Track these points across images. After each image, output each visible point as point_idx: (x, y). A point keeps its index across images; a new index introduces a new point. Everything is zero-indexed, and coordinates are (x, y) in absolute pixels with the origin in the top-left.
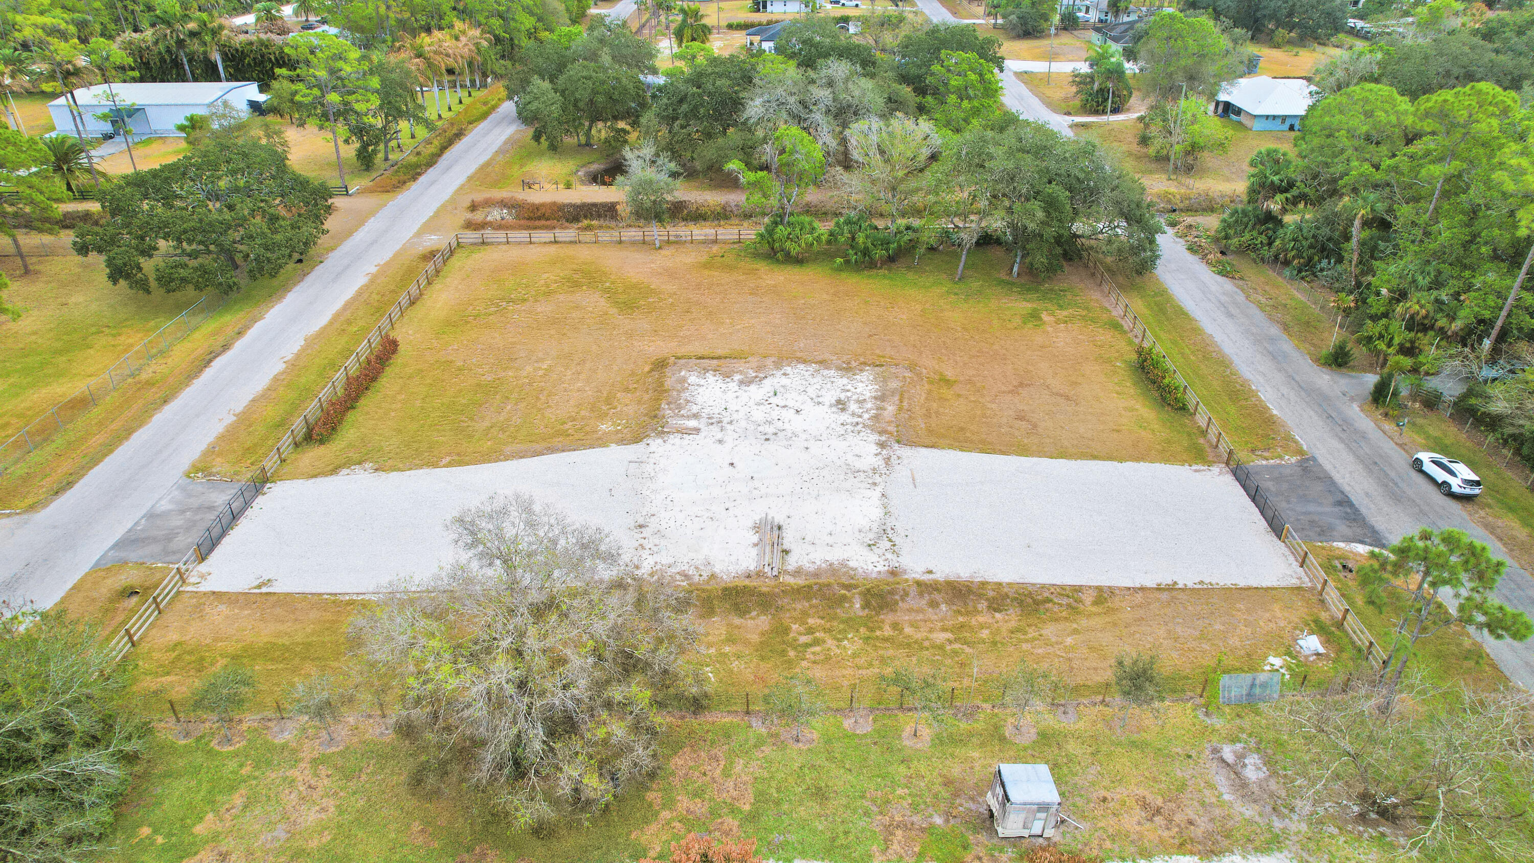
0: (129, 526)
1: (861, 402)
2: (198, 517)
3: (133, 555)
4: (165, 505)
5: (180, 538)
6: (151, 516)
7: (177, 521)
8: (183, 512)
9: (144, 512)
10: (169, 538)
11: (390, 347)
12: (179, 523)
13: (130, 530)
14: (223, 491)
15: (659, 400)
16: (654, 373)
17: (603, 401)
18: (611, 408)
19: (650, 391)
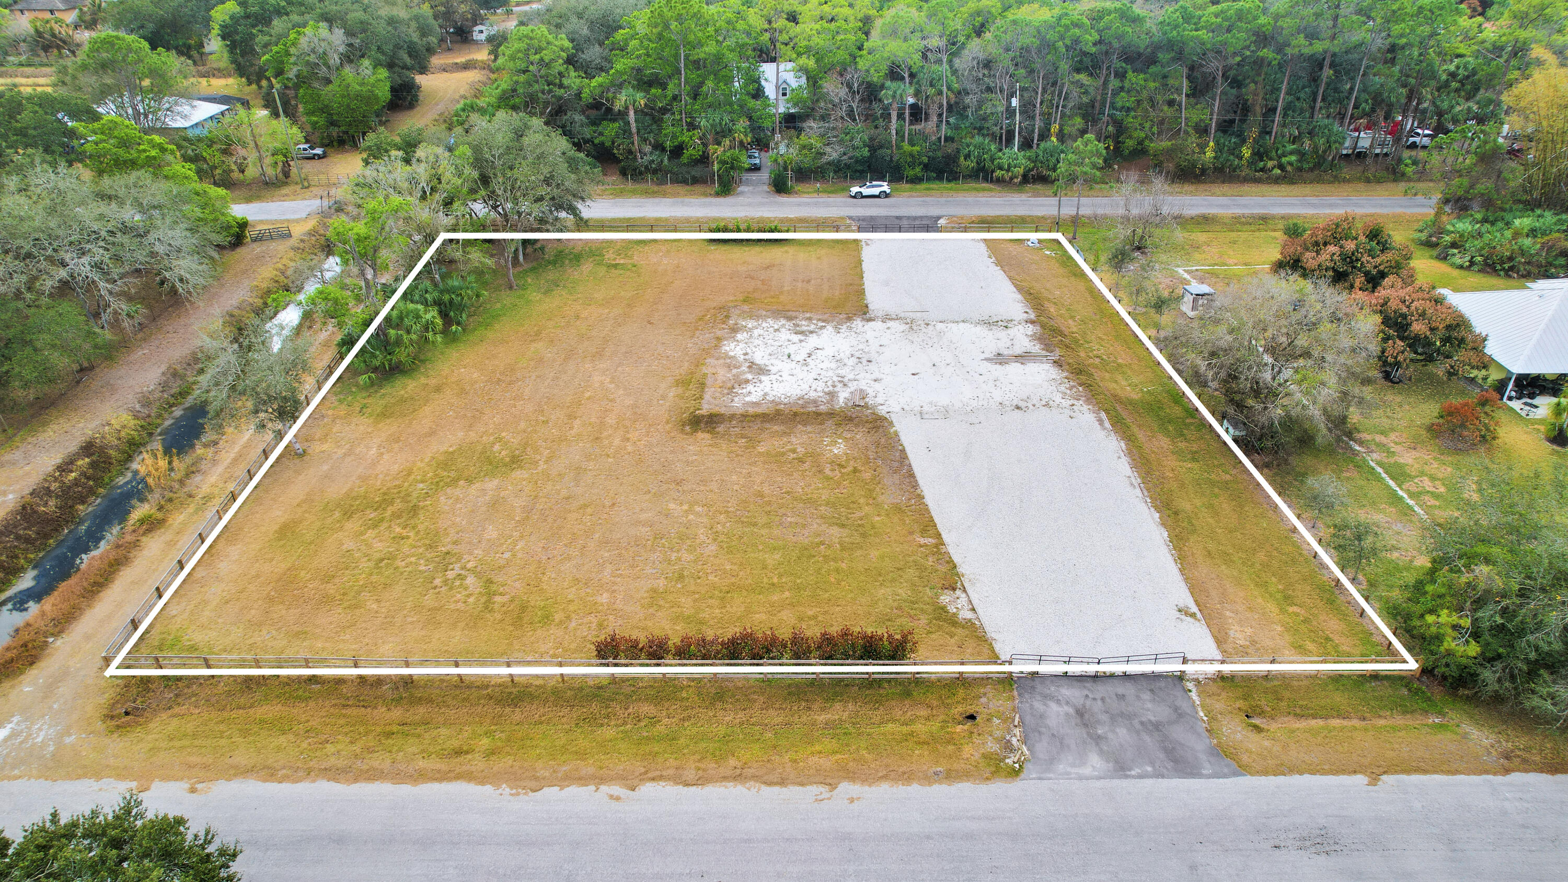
0: (1150, 782)
1: (796, 325)
2: (1104, 717)
3: (1200, 746)
4: (1094, 766)
5: (1151, 717)
6: (1121, 768)
7: (1120, 735)
8: (1099, 739)
9: (1116, 783)
10: (1156, 727)
11: (608, 653)
12: (1121, 731)
13: (1159, 775)
14: (1041, 716)
15: (795, 414)
16: (721, 429)
17: (777, 458)
18: (794, 451)
19: (768, 425)
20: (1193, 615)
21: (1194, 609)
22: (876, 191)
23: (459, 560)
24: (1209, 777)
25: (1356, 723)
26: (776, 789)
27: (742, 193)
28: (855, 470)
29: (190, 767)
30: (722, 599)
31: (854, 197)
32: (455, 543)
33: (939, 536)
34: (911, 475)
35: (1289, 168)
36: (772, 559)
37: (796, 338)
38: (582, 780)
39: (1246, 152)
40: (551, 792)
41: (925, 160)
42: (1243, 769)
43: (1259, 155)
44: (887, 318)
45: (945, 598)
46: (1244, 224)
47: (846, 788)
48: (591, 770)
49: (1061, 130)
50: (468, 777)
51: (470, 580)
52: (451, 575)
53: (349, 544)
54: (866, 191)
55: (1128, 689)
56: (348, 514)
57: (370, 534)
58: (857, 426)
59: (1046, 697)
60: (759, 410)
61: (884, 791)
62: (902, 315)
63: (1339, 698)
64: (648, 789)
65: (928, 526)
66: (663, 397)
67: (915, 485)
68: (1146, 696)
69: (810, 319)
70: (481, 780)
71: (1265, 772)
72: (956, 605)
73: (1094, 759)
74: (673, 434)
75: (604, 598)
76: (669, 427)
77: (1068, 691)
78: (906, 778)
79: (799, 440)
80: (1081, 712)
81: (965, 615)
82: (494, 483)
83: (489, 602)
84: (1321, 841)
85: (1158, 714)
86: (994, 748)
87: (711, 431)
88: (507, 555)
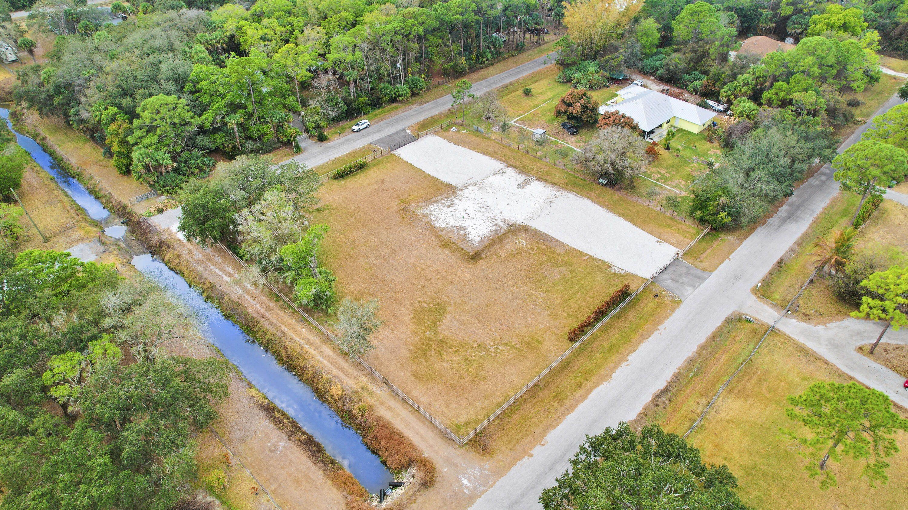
0: (702, 286)
1: (443, 204)
2: (677, 278)
3: (698, 272)
4: (690, 289)
5: (684, 272)
6: (695, 287)
7: (685, 280)
8: (683, 283)
9: (697, 290)
10: (688, 273)
11: (572, 338)
12: (684, 278)
13: (701, 283)
14: (668, 285)
15: (497, 238)
16: (483, 256)
17: (512, 256)
18: (512, 251)
19: (495, 247)
20: (661, 242)
21: (659, 240)
22: (365, 126)
23: (485, 345)
24: (708, 277)
25: (711, 249)
26: (650, 338)
27: (306, 149)
28: (538, 248)
29: (530, 443)
30: (568, 306)
31: (358, 132)
32: (474, 341)
33: (587, 255)
34: (557, 240)
36: (560, 287)
37: (451, 209)
38: (615, 368)
39: (474, 57)
40: (614, 375)
41: (370, 102)
42: (711, 272)
44: (467, 186)
45: (613, 271)
46: (503, 92)
47: (661, 327)
48: (612, 365)
49: (412, 70)
50: (593, 388)
51: (501, 347)
52: (492, 349)
53: (445, 365)
54: (361, 127)
55: (672, 268)
56: (425, 357)
57: (445, 357)
58: (519, 232)
59: (663, 280)
60: (486, 243)
61: (667, 323)
62: (469, 182)
63: (705, 245)
64: (630, 357)
65: (581, 253)
66: (447, 256)
67: (562, 243)
68: (678, 267)
69: (442, 199)
70: (597, 385)
71: (714, 270)
72: (618, 271)
73: (688, 288)
74: (471, 266)
75: (542, 326)
76: (465, 264)
77: (665, 276)
78: (666, 317)
79: (509, 247)
80: (673, 280)
81: (622, 272)
82: (448, 316)
83: (517, 349)
84: (737, 278)
85: (684, 270)
86: (670, 299)
87: (481, 259)
88: (495, 334)
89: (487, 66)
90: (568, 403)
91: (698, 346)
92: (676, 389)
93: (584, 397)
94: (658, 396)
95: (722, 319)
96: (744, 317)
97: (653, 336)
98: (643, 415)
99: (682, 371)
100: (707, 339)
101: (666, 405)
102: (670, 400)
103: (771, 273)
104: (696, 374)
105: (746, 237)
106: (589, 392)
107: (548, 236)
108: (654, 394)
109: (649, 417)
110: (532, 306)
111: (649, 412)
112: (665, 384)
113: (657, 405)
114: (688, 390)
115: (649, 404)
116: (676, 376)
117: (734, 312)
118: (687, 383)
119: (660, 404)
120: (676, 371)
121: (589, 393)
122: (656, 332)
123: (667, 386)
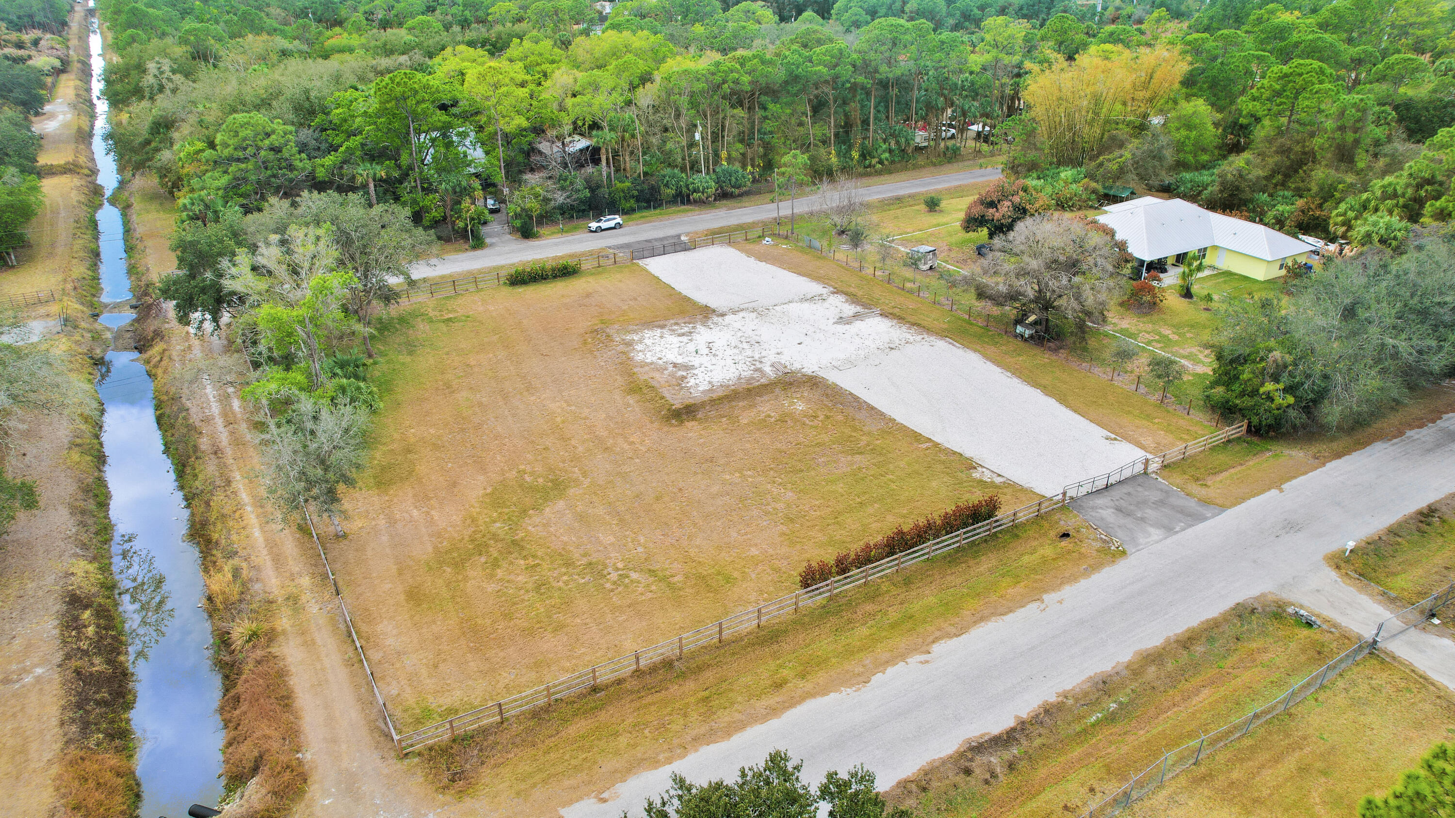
0: (1190, 531)
1: (672, 331)
2: (1132, 508)
3: (1191, 504)
4: (1156, 534)
5: (1154, 499)
6: (1170, 530)
7: (1150, 513)
8: (1142, 519)
9: (1175, 538)
10: (1161, 503)
11: (811, 581)
12: (1149, 511)
13: (1191, 526)
14: (1102, 519)
15: (749, 390)
16: (700, 415)
17: (763, 424)
18: (769, 416)
19: (734, 404)
20: (1115, 439)
21: (1113, 436)
22: (612, 224)
23: (605, 566)
24: (1213, 517)
25: (1239, 468)
26: (1011, 615)
27: (492, 245)
28: (827, 417)
29: (576, 788)
30: (837, 523)
31: (595, 232)
32: (585, 555)
33: (929, 440)
34: (873, 409)
35: (886, 162)
36: (840, 487)
37: (683, 339)
38: (890, 662)
39: (855, 155)
40: (877, 679)
41: (636, 193)
42: (1223, 508)
43: (863, 156)
44: (735, 311)
45: (976, 475)
46: (889, 205)
47: (1049, 597)
49: (729, 155)
50: (809, 695)
51: (634, 576)
52: (612, 577)
53: (491, 587)
54: (604, 225)
55: (1125, 489)
56: (459, 565)
57: (500, 573)
58: (799, 387)
59: (1093, 508)
60: (720, 393)
61: (1068, 591)
62: (742, 307)
63: (1222, 458)
64: (940, 647)
65: (917, 437)
66: (628, 405)
67: (882, 414)
68: (1140, 489)
69: (677, 324)
70: (821, 693)
71: (1234, 505)
72: (987, 477)
73: (1152, 530)
74: (666, 429)
75: (754, 551)
76: (656, 425)
77: (1100, 501)
78: (1073, 579)
79: (766, 407)
80: (1119, 509)
81: (998, 480)
82: (561, 504)
83: (670, 585)
84: (1291, 526)
85: (1155, 496)
86: (1098, 545)
87: (694, 419)
88: (640, 549)
89: (879, 173)
90: (724, 717)
91: (1136, 653)
92: (1038, 742)
93: (774, 712)
94: (978, 748)
95: (1228, 604)
96: (1290, 610)
97: (1021, 613)
98: (913, 787)
99: (1071, 702)
100: (1168, 641)
101: (994, 775)
102: (1011, 766)
103: (1394, 531)
104: (1111, 718)
105: (1338, 455)
106: (793, 703)
107: (856, 399)
108: (969, 741)
109: (930, 794)
110: (755, 513)
111: (935, 784)
112: (1011, 723)
113: (968, 772)
114: (1077, 752)
115: (944, 762)
116: (1048, 710)
117: (1263, 595)
118: (1078, 734)
119: (977, 771)
120: (1053, 699)
121: (792, 705)
122: (1034, 606)
123: (1013, 730)
